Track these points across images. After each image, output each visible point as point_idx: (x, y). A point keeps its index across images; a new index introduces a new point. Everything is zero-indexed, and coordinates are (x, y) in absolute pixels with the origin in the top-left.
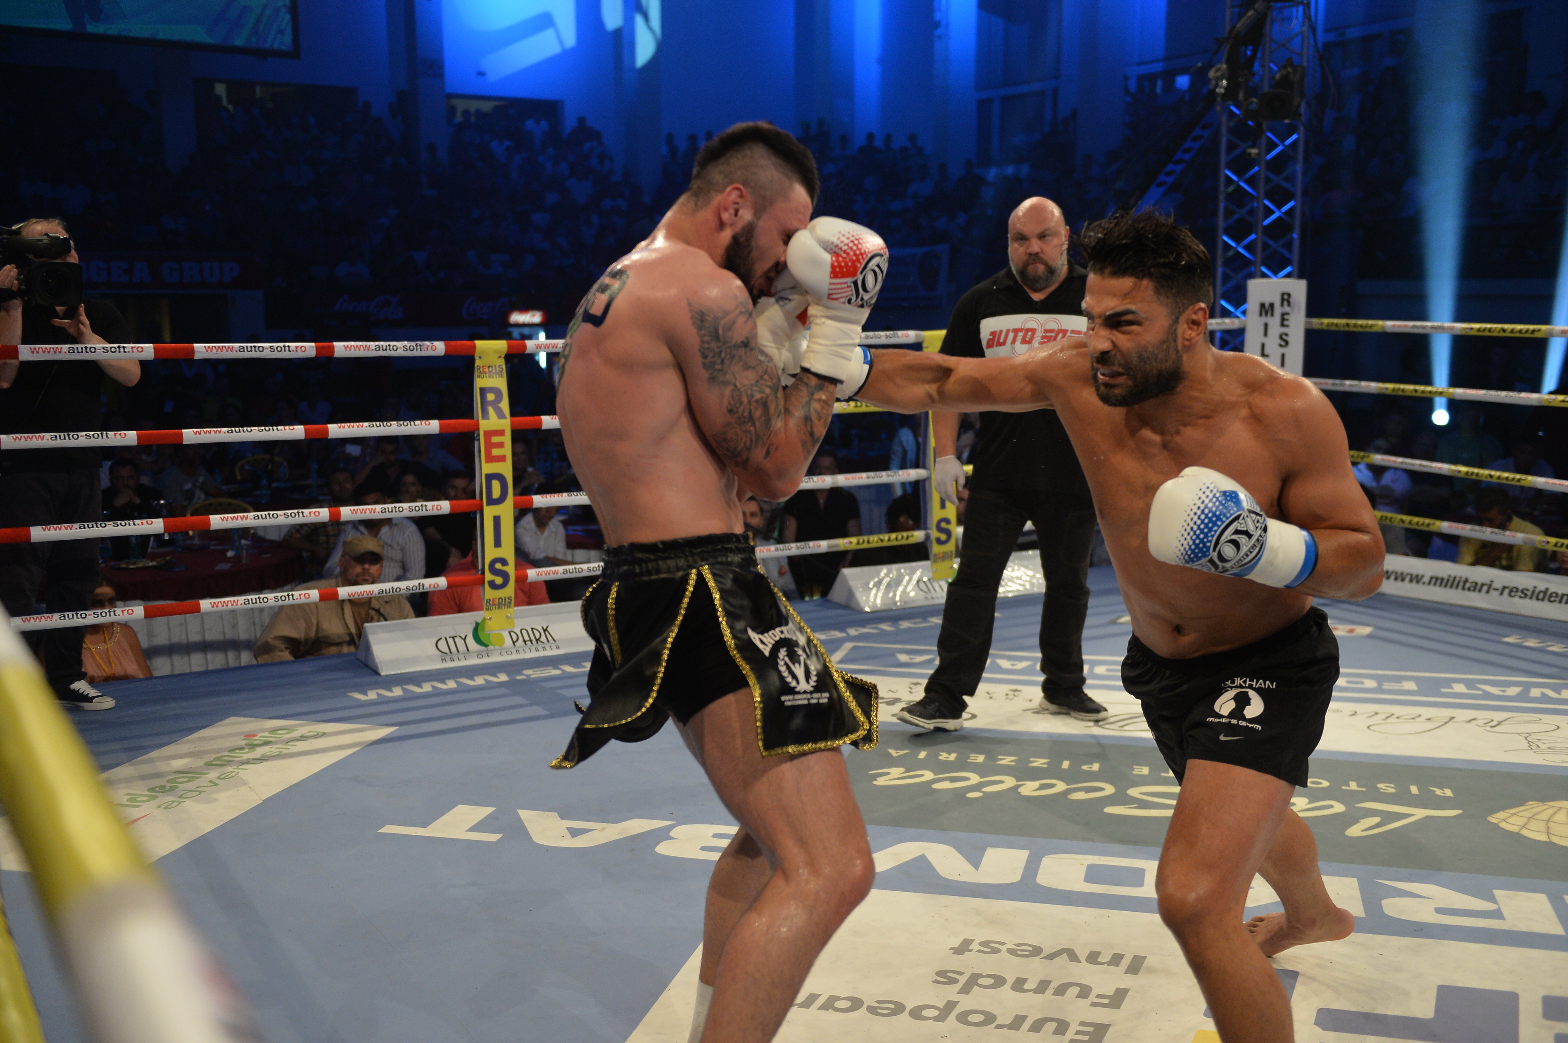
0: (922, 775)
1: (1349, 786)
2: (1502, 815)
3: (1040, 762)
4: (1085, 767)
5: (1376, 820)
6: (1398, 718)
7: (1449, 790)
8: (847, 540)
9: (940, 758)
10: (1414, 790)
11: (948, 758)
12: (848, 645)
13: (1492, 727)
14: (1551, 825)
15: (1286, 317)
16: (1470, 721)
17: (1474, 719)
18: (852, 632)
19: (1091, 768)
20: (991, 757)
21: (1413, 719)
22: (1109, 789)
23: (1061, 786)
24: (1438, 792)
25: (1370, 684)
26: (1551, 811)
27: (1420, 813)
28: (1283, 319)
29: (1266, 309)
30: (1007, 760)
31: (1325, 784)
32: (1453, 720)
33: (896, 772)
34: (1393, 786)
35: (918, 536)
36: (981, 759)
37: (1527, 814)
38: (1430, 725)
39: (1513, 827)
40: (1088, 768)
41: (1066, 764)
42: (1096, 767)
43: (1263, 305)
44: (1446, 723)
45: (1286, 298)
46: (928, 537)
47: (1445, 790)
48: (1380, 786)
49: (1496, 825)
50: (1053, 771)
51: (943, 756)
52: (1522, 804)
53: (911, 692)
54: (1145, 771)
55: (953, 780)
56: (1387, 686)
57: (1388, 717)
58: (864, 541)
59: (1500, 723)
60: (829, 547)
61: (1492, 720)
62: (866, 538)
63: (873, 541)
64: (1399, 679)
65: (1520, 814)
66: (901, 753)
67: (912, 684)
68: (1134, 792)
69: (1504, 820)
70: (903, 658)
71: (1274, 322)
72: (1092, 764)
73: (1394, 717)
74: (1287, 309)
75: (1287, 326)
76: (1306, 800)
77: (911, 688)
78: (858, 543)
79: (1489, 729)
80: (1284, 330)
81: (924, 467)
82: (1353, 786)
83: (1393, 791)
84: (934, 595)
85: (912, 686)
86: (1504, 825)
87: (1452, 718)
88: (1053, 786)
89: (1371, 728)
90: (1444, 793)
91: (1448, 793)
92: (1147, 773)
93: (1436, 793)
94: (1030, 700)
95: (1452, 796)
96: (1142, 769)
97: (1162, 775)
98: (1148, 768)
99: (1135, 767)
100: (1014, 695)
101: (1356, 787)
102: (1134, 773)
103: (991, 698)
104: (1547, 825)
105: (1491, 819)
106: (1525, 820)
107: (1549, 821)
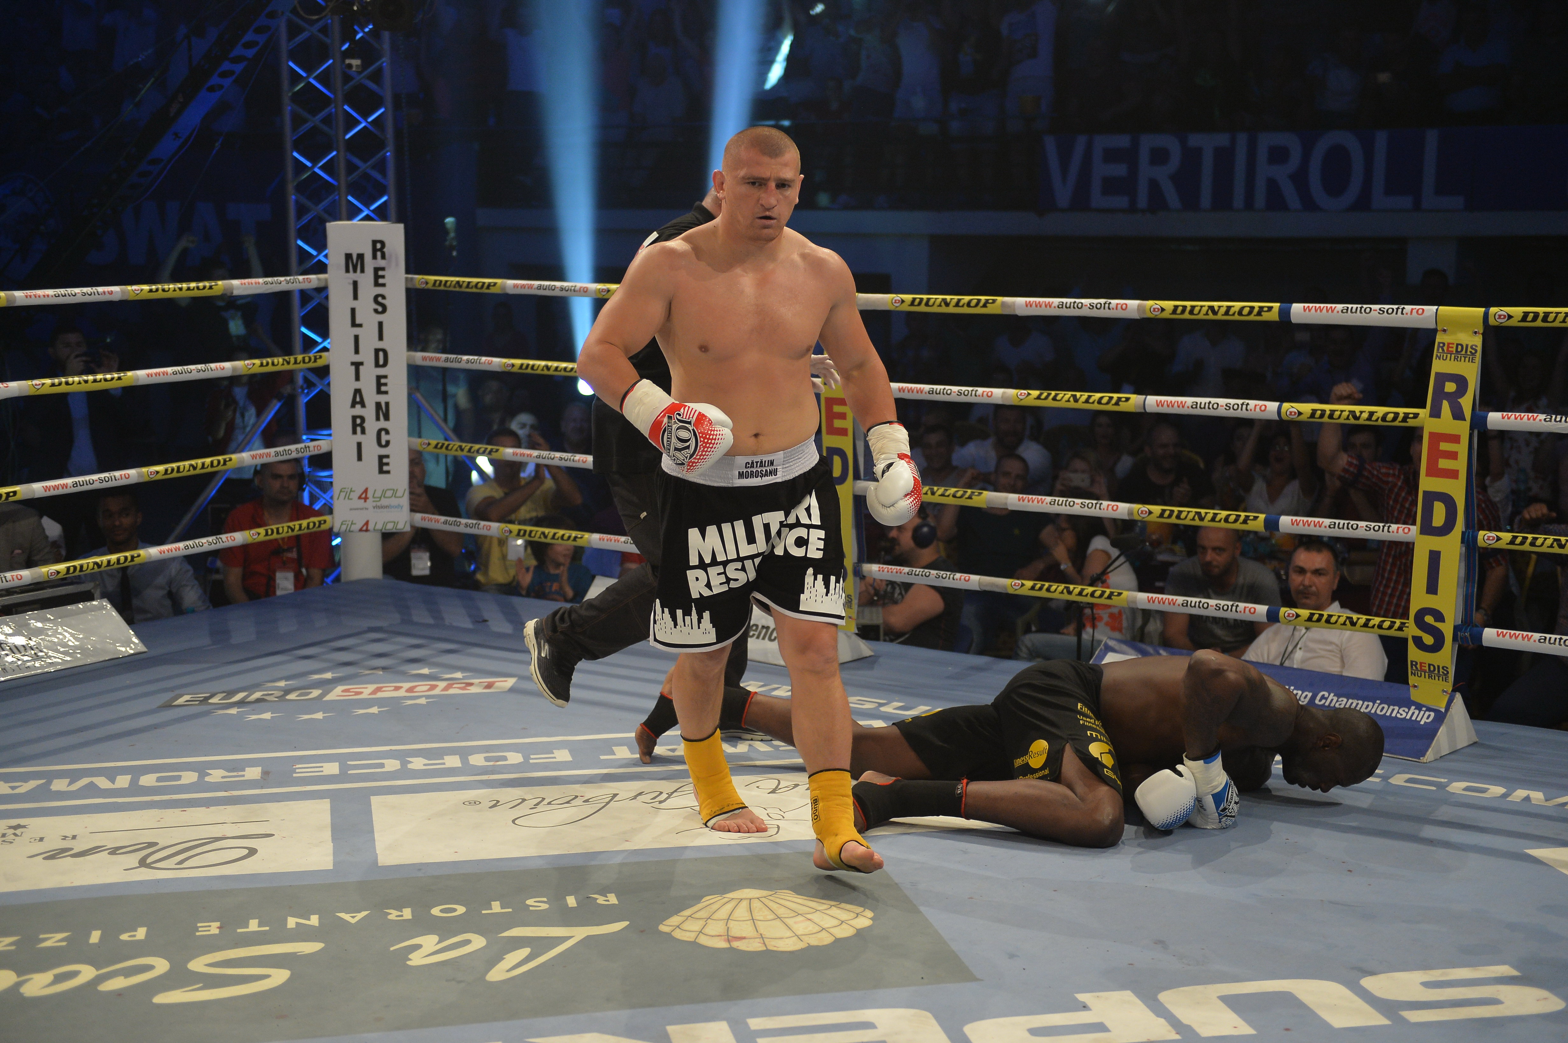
1: (491, 909)
2: (675, 920)
3: (54, 940)
4: (124, 937)
5: (525, 952)
6: (549, 803)
7: (613, 895)
10: (571, 901)
13: (661, 801)
14: (731, 924)
15: (381, 273)
16: (635, 797)
17: (642, 793)
19: (134, 936)
21: (568, 802)
22: (161, 966)
23: (87, 972)
24: (601, 900)
25: (515, 758)
26: (729, 906)
28: (377, 277)
29: (354, 262)
31: (461, 910)
32: (616, 798)
34: (545, 899)
37: (703, 914)
38: (588, 808)
39: (688, 934)
40: (130, 936)
41: (95, 937)
42: (141, 933)
43: (348, 257)
44: (608, 803)
45: (378, 248)
47: (608, 895)
48: (530, 902)
49: (669, 935)
50: (75, 951)
52: (698, 901)
54: (214, 928)
56: (535, 759)
57: (538, 804)
61: (661, 793)
64: (548, 748)
65: (697, 915)
68: (197, 965)
69: (678, 927)
71: (366, 280)
72: (136, 931)
73: (545, 802)
74: (380, 263)
75: (384, 285)
76: (434, 938)
79: (657, 805)
80: (379, 290)
82: (496, 907)
83: (545, 906)
86: (678, 934)
87: (615, 795)
88: (75, 974)
89: (516, 822)
90: (608, 901)
91: (613, 899)
92: (217, 931)
93: (598, 901)
94: (41, 839)
95: (617, 903)
96: (210, 926)
97: (239, 931)
98: (218, 924)
99: (199, 925)
100: (15, 834)
101: (500, 908)
102: (197, 934)
104: (726, 925)
105: (663, 928)
106: (702, 923)
107: (728, 919)
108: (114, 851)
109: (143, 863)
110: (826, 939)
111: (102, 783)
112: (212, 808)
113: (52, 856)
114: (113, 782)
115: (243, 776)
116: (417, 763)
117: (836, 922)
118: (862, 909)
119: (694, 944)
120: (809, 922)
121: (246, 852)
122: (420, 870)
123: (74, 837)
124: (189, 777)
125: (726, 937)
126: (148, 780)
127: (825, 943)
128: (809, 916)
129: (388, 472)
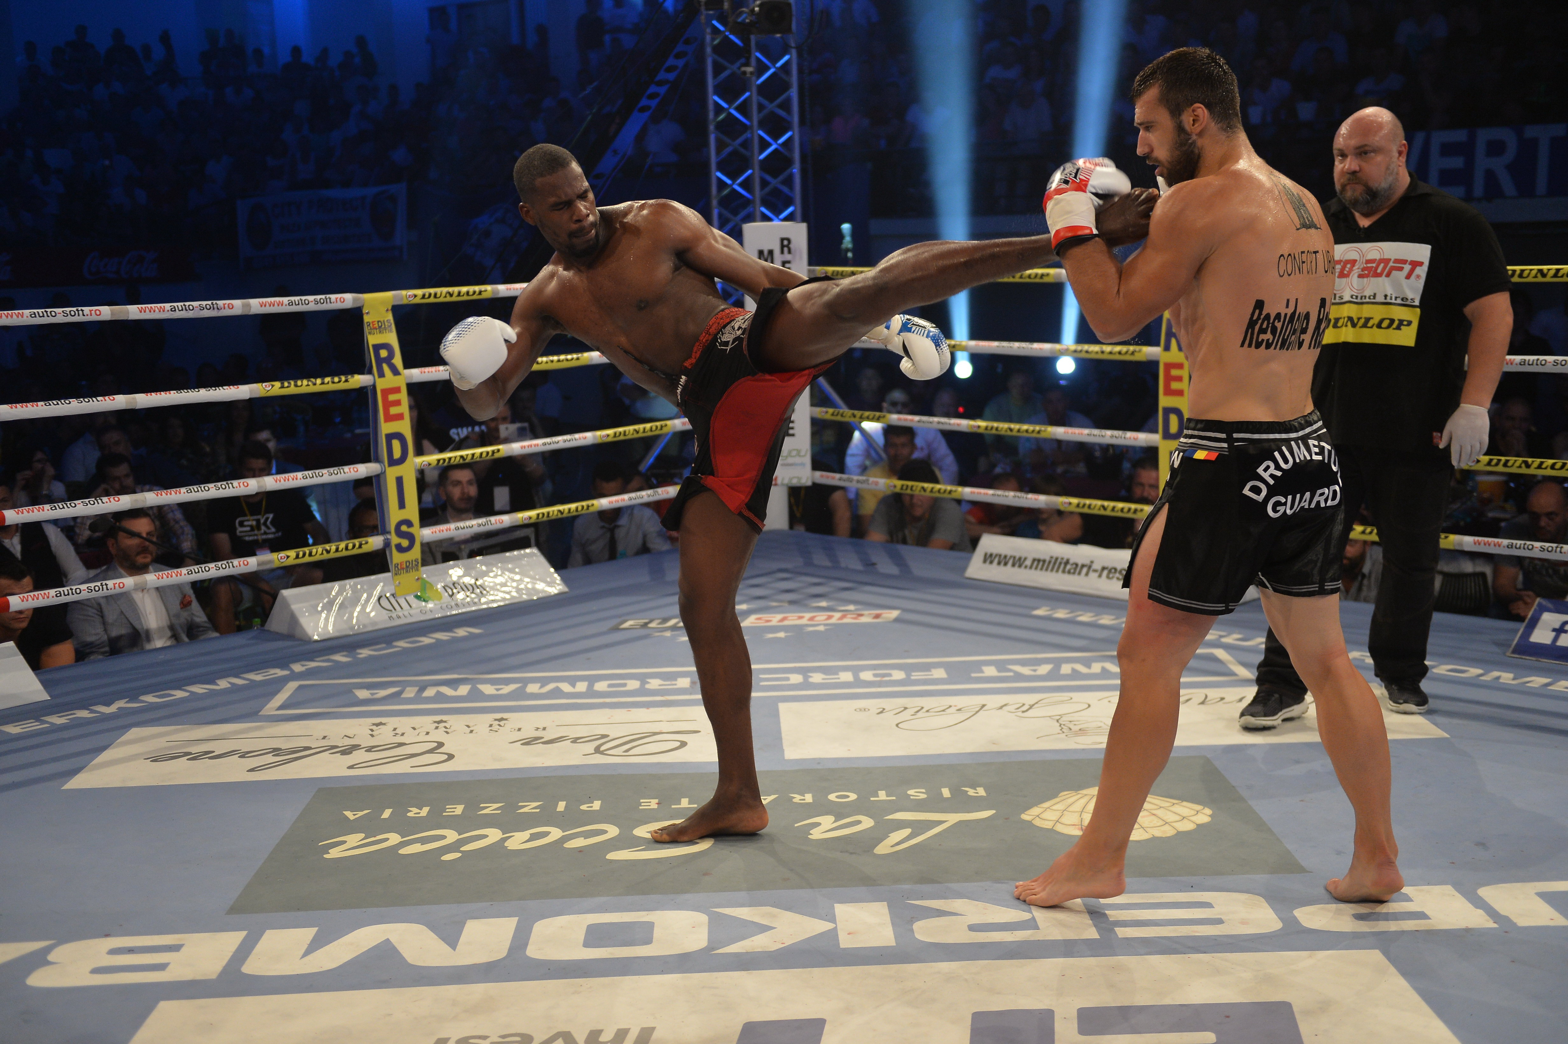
0: (387, 839)
1: (878, 797)
2: (1035, 811)
3: (530, 807)
4: (584, 807)
5: (907, 832)
6: (928, 711)
7: (982, 788)
8: (283, 554)
9: (409, 814)
10: (946, 793)
11: (419, 813)
12: (292, 686)
13: (1023, 712)
14: (1084, 816)
16: (1001, 708)
17: (1005, 705)
18: (297, 668)
19: (592, 807)
20: (472, 806)
21: (944, 711)
22: (613, 831)
23: (555, 833)
24: (971, 792)
25: (898, 675)
27: (953, 818)
30: (491, 809)
31: (853, 796)
32: (985, 708)
33: (354, 839)
34: (924, 791)
35: (374, 542)
36: (459, 809)
37: (1059, 806)
38: (961, 717)
39: (1047, 823)
40: (588, 807)
41: (561, 806)
42: (597, 805)
44: (977, 712)
45: (785, 244)
47: (977, 788)
48: (910, 792)
49: (1030, 822)
50: (547, 817)
51: (413, 812)
52: (1055, 796)
53: (372, 736)
54: (653, 804)
55: (424, 841)
56: (916, 675)
57: (918, 711)
58: (304, 555)
59: (1031, 707)
60: (259, 565)
61: (1024, 704)
62: (307, 550)
63: (317, 553)
64: (927, 667)
65: (1054, 807)
66: (360, 814)
67: (374, 724)
68: (640, 831)
69: (1038, 816)
70: (363, 694)
72: (593, 803)
73: (924, 710)
74: (787, 256)
76: (831, 818)
77: (372, 730)
78: (297, 557)
79: (1020, 714)
81: (375, 461)
82: (882, 795)
83: (924, 796)
84: (401, 614)
85: (374, 728)
86: (1038, 823)
87: (984, 706)
88: (546, 834)
89: (899, 725)
90: (977, 793)
91: (981, 792)
92: (656, 806)
93: (969, 793)
94: (519, 730)
95: (985, 795)
96: (650, 802)
97: (673, 807)
98: (657, 801)
99: (641, 801)
100: (499, 725)
101: (885, 796)
102: (641, 808)
103: (471, 732)
104: (1080, 816)
105: (1025, 817)
106: (1058, 814)
107: (1082, 812)
108: (575, 740)
109: (597, 750)
110: (1169, 832)
111: (566, 687)
112: (652, 710)
113: (528, 742)
114: (574, 686)
115: (676, 685)
116: (817, 678)
117: (1178, 818)
118: (1202, 807)
119: (1052, 831)
120: (1153, 817)
121: (678, 744)
122: (819, 763)
123: (544, 729)
124: (633, 685)
125: (1080, 826)
126: (601, 686)
127: (1168, 835)
128: (1154, 812)
129: (793, 435)
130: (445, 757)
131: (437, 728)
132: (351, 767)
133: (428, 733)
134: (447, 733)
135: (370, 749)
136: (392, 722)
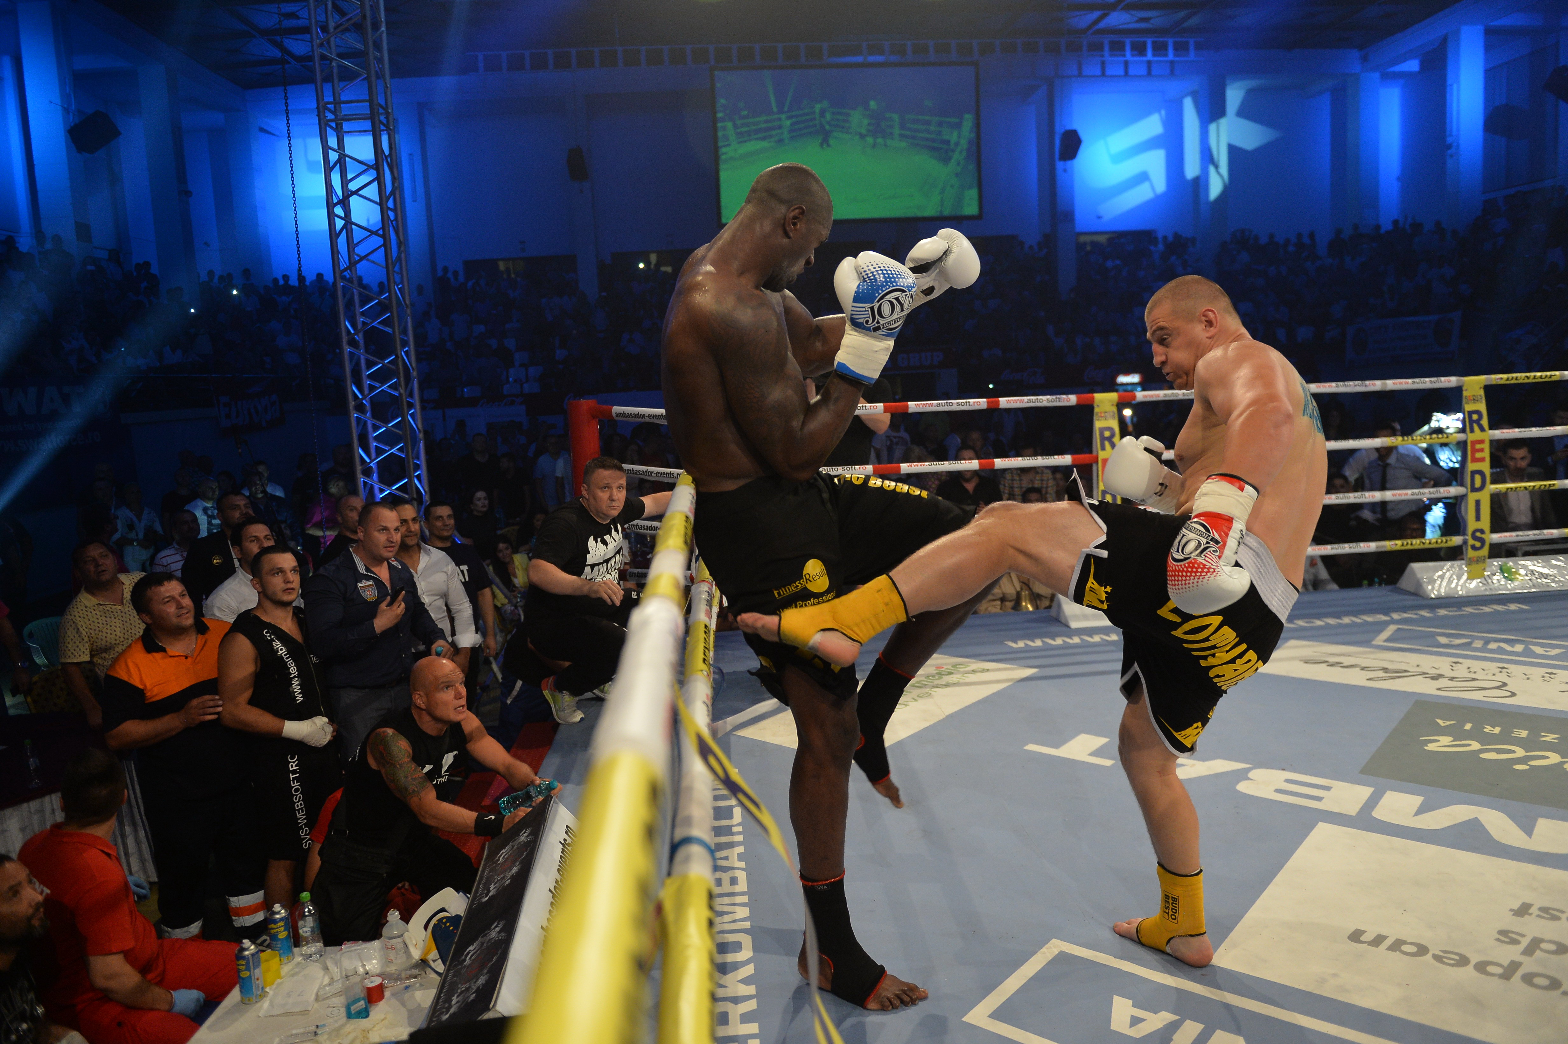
0: (1470, 745)
8: (1393, 542)
9: (1485, 730)
11: (1492, 731)
12: (1392, 628)
18: (1396, 616)
20: (1535, 733)
30: (1550, 737)
33: (1445, 740)
35: (1456, 540)
36: (1524, 734)
46: (1465, 542)
51: (1488, 729)
53: (1452, 670)
55: (1499, 751)
58: (1407, 544)
60: (1377, 547)
62: (1409, 541)
63: (1416, 543)
66: (1448, 723)
67: (1453, 662)
70: (1443, 640)
77: (1452, 666)
78: (1403, 545)
81: (1462, 484)
85: (1453, 664)
100: (1550, 678)
103: (1528, 679)
130: (1509, 694)
131: (1501, 672)
132: (1439, 689)
133: (1494, 675)
134: (1509, 676)
135: (1452, 679)
136: (1467, 662)
